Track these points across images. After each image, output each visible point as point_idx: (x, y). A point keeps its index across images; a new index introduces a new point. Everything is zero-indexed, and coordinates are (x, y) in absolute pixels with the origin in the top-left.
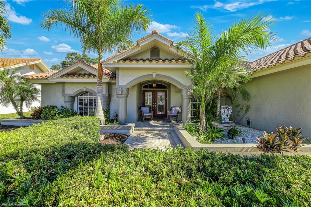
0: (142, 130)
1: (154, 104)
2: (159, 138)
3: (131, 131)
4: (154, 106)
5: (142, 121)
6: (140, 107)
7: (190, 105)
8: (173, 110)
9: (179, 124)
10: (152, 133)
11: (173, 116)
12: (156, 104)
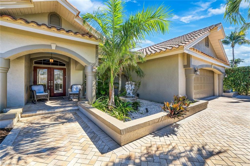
0: (36, 115)
1: (50, 82)
2: (63, 123)
3: (15, 120)
4: (50, 85)
5: (34, 102)
6: (31, 86)
7: (94, 83)
8: (74, 88)
9: (84, 103)
10: (51, 117)
11: (74, 94)
12: (52, 82)
